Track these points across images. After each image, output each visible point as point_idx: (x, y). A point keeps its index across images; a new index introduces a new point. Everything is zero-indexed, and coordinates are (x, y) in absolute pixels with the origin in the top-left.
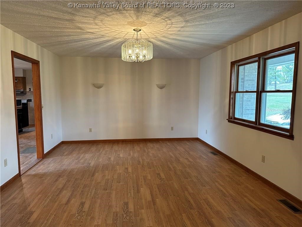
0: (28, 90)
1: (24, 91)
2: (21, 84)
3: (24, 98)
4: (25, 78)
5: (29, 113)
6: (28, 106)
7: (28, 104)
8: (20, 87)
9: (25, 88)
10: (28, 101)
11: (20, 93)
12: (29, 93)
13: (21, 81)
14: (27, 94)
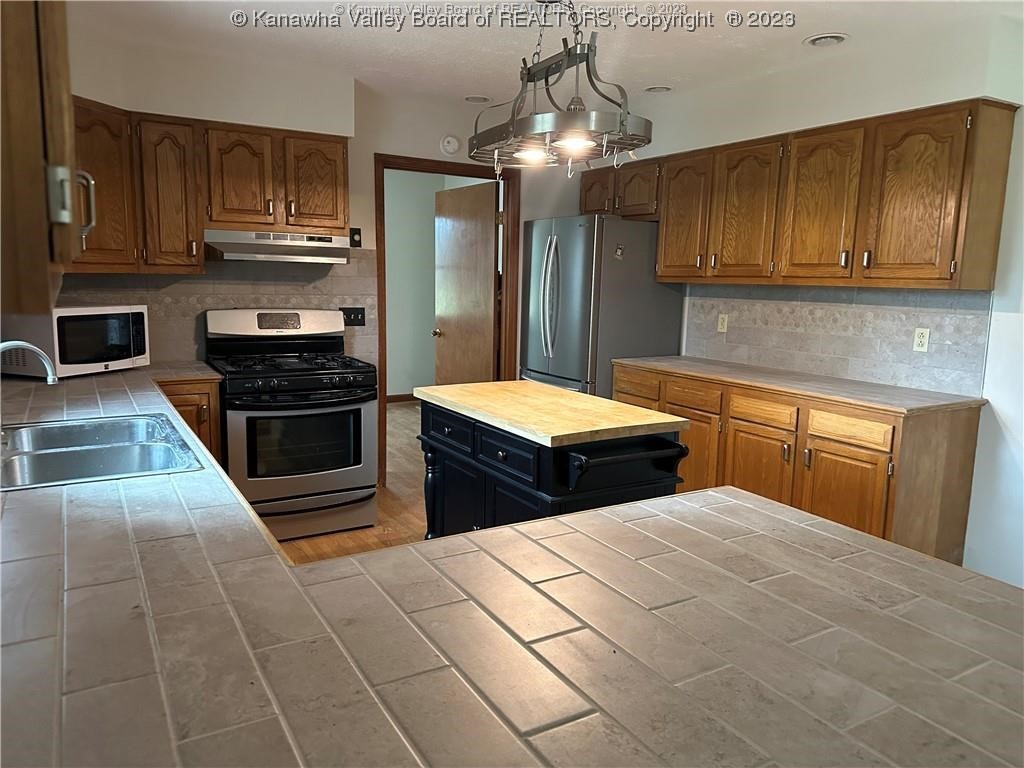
3: (314, 302)
8: (332, 216)
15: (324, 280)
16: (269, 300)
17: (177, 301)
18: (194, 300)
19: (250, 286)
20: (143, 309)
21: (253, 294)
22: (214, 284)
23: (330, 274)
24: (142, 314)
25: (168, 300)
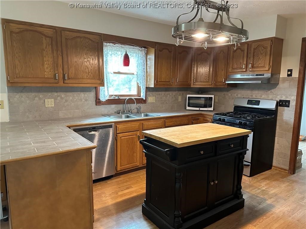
0: (283, 74)
1: (274, 76)
2: (268, 57)
3: (271, 97)
4: (282, 40)
5: (276, 135)
6: (278, 118)
7: (279, 111)
8: (264, 67)
9: (276, 70)
10: (280, 106)
11: (260, 82)
12: (286, 84)
13: (269, 49)
14: (281, 85)
15: (275, 89)
16: (256, 96)
17: (232, 95)
18: (235, 95)
19: (250, 91)
20: (213, 96)
21: (251, 94)
22: (241, 90)
23: (277, 87)
24: (212, 97)
25: (230, 95)
